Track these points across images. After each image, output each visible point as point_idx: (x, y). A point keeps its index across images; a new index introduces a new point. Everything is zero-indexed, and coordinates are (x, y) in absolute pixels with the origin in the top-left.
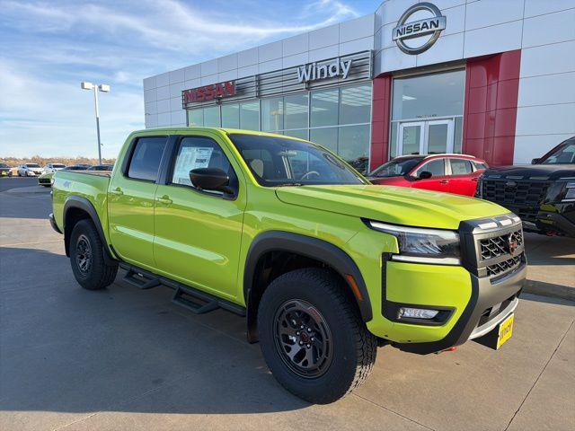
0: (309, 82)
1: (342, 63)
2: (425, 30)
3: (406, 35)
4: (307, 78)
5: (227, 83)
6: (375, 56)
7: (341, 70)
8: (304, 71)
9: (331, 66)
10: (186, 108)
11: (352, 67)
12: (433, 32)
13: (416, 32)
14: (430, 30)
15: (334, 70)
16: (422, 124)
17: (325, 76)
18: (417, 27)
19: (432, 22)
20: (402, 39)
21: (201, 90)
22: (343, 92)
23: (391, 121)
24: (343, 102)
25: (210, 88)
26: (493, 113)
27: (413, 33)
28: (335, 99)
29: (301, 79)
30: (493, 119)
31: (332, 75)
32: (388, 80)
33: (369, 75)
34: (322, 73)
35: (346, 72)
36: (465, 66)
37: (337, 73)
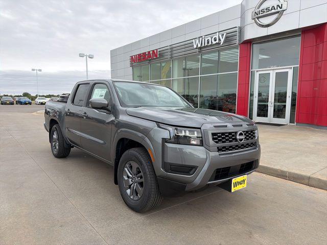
0: (200, 48)
1: (220, 36)
2: (273, 11)
3: (261, 15)
4: (199, 46)
5: (153, 51)
6: (241, 30)
7: (220, 40)
8: (197, 41)
9: (214, 38)
10: (132, 66)
11: (226, 37)
12: (278, 12)
13: (267, 13)
14: (276, 10)
15: (215, 40)
16: (271, 72)
17: (210, 43)
18: (268, 9)
19: (278, 6)
20: (258, 18)
21: (140, 55)
22: (221, 53)
23: (251, 70)
24: (221, 60)
25: (144, 54)
26: (319, 64)
27: (265, 13)
28: (216, 58)
29: (195, 47)
30: (320, 68)
31: (214, 42)
32: (249, 44)
33: (237, 42)
34: (208, 42)
35: (222, 40)
36: (300, 33)
37: (217, 41)
